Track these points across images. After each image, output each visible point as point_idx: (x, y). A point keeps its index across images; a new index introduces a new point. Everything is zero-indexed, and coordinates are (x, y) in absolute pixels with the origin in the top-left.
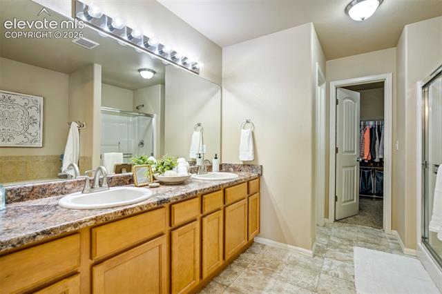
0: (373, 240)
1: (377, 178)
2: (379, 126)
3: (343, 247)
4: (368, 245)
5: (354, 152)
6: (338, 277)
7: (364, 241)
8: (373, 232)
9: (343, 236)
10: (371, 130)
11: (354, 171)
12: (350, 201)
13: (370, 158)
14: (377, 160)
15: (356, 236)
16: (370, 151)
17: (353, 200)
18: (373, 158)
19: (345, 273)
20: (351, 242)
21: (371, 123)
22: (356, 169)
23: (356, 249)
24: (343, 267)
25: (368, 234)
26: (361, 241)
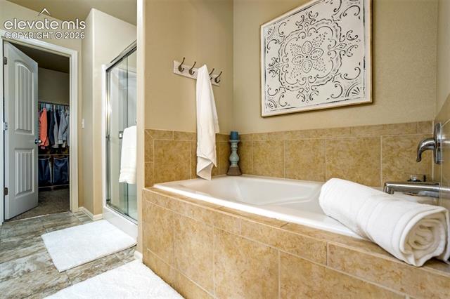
0: (62, 222)
1: (56, 166)
2: (57, 111)
3: (26, 242)
4: (58, 228)
5: (30, 131)
6: (29, 271)
7: (52, 226)
8: (60, 216)
9: (23, 232)
10: (49, 113)
11: (31, 154)
12: (27, 191)
13: (47, 144)
14: (56, 146)
15: (41, 225)
16: (48, 136)
17: (31, 190)
18: (51, 143)
19: (38, 263)
20: (37, 233)
21: (48, 106)
22: (34, 153)
23: (44, 236)
24: (33, 260)
25: (54, 219)
26: (48, 228)
